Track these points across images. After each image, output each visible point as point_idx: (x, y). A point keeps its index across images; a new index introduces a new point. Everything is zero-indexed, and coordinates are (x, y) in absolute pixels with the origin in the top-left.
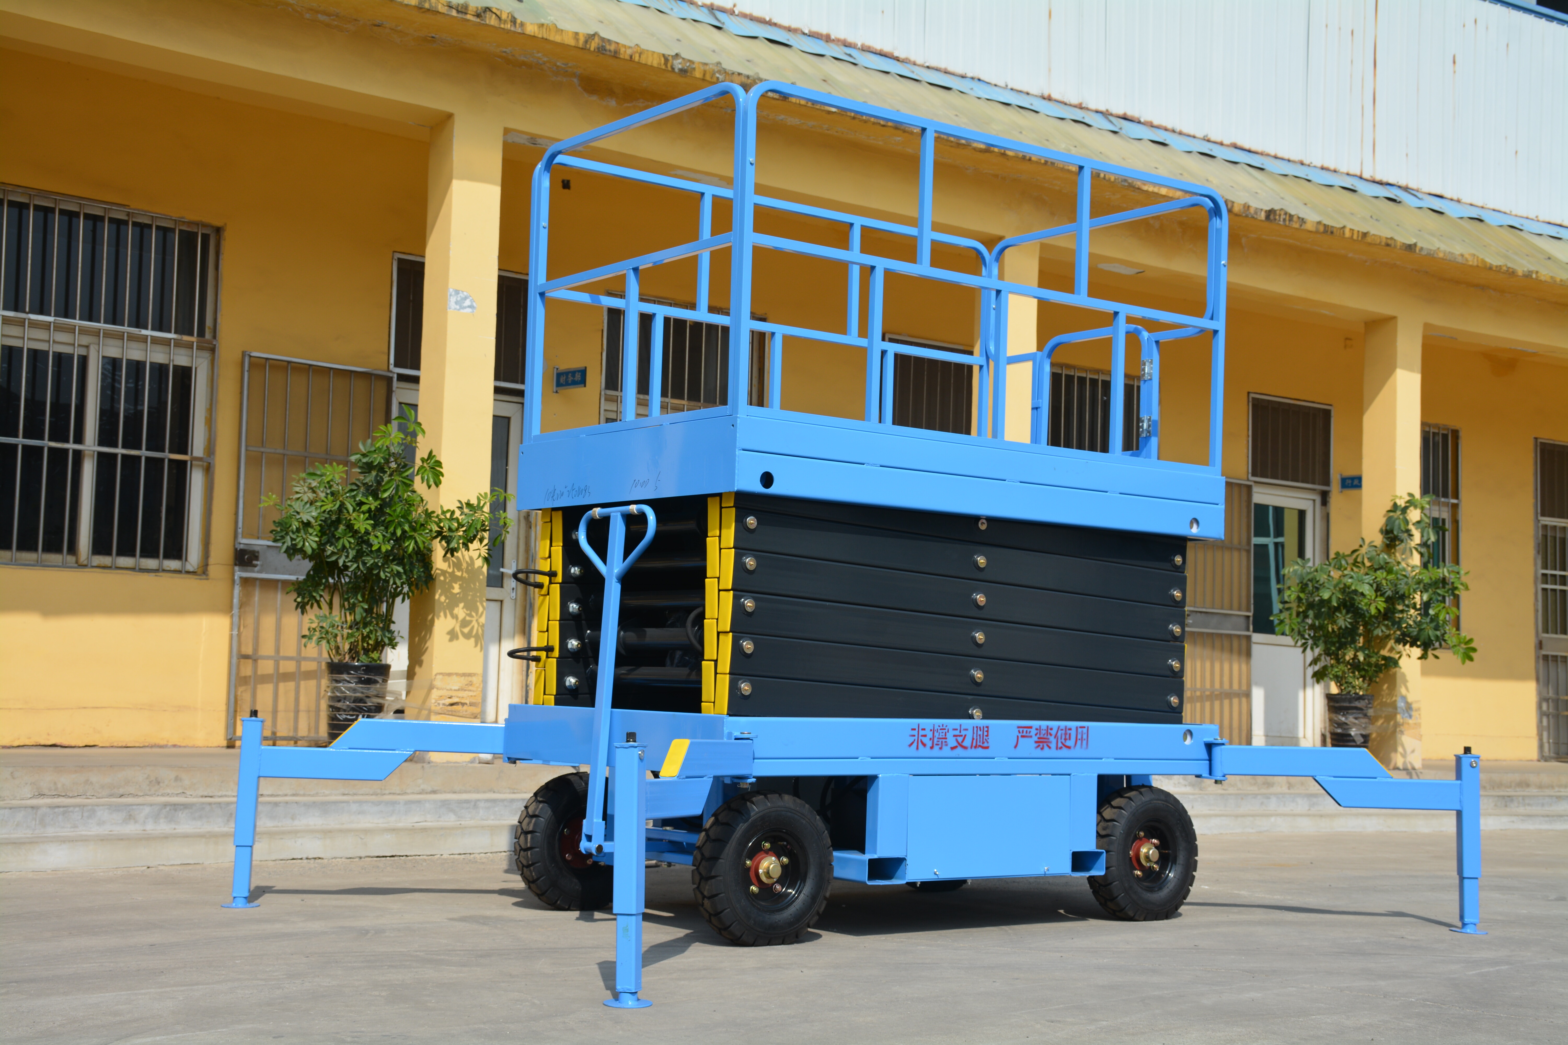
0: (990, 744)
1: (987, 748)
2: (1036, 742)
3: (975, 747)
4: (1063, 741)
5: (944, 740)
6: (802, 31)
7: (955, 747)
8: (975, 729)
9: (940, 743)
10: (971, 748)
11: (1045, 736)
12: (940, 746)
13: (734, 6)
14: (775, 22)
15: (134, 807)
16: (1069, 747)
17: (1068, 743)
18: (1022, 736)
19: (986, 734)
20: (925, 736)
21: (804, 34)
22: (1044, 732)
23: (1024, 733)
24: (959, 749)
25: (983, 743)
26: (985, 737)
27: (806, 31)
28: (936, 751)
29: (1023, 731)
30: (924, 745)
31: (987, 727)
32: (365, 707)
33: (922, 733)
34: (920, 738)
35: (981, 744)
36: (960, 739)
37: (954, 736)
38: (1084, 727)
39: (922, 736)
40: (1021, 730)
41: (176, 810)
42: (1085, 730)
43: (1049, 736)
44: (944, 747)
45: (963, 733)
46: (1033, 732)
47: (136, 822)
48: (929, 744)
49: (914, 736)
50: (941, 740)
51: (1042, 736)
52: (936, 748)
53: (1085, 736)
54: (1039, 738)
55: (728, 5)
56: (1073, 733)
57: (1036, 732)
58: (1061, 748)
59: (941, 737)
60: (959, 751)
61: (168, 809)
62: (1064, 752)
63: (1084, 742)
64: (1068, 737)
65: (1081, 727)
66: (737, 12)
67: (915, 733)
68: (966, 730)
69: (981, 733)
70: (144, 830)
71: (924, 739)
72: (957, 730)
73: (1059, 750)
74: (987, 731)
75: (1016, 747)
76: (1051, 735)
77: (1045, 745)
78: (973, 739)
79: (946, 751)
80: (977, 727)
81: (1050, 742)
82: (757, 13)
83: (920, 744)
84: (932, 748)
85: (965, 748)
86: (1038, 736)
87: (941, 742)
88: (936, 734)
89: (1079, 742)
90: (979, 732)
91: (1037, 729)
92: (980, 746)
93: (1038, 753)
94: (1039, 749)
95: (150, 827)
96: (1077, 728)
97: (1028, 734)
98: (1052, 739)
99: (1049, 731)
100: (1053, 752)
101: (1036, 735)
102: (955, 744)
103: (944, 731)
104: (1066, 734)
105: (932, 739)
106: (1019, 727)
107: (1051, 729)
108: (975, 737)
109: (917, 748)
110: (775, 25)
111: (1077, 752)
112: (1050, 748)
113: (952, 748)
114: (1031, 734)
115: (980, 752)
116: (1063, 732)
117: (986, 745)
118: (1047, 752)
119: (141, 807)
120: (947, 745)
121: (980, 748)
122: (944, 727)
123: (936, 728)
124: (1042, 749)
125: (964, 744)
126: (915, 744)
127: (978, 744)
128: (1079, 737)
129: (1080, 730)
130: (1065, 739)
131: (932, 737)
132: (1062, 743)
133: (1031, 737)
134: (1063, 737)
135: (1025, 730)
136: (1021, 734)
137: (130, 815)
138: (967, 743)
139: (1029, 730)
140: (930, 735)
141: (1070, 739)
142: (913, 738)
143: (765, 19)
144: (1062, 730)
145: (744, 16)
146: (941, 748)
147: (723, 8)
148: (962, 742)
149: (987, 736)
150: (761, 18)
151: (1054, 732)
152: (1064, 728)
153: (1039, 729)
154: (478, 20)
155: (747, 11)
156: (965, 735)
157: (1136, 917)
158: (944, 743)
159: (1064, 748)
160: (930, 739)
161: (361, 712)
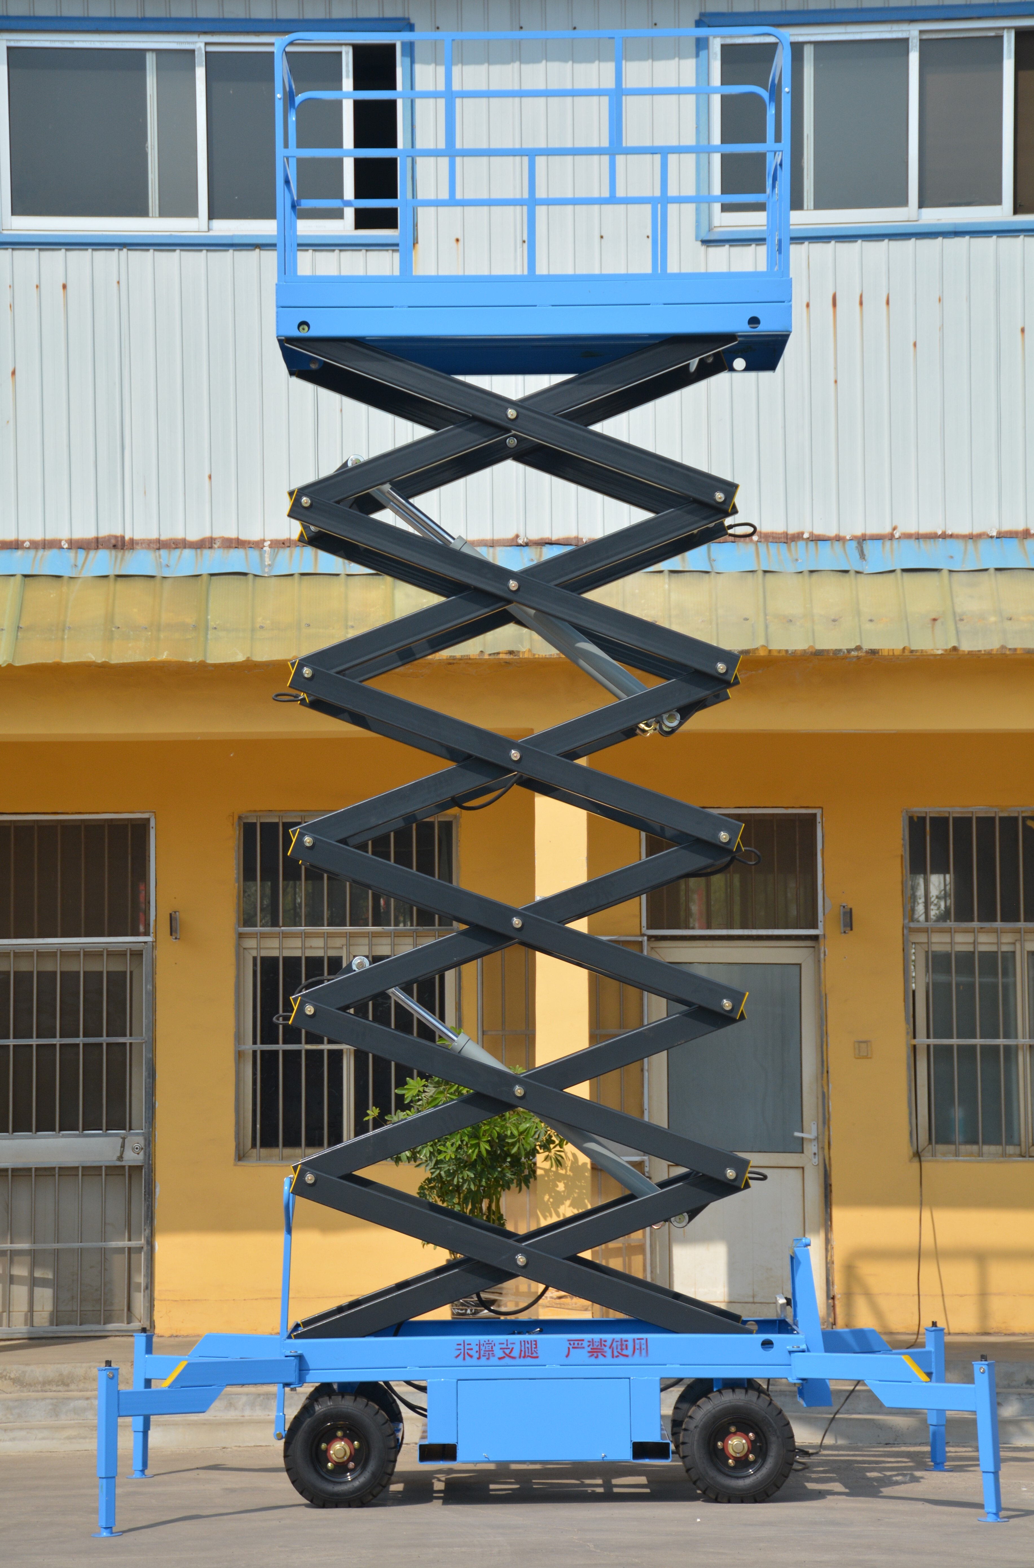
0: (539, 1355)
1: (537, 1357)
2: (589, 1352)
3: (524, 1357)
4: (620, 1351)
5: (490, 1352)
6: (988, 535)
7: (503, 1358)
8: (523, 1343)
9: (487, 1354)
10: (520, 1357)
11: (599, 1347)
12: (487, 1357)
13: (894, 529)
14: (950, 533)
15: (233, 1396)
16: (627, 1356)
17: (625, 1352)
18: (573, 1348)
19: (534, 1346)
20: (472, 1349)
21: (992, 537)
22: (597, 1344)
23: (576, 1345)
24: (507, 1359)
25: (532, 1354)
26: (533, 1349)
27: (994, 534)
28: (483, 1361)
29: (574, 1344)
30: (471, 1356)
31: (536, 1341)
32: (472, 1302)
33: (467, 1347)
34: (466, 1351)
35: (530, 1355)
36: (507, 1351)
37: (501, 1349)
38: (643, 1339)
39: (468, 1349)
40: (572, 1342)
41: (268, 1399)
42: (643, 1342)
43: (603, 1347)
44: (491, 1358)
45: (510, 1346)
46: (585, 1344)
47: (236, 1409)
48: (477, 1355)
49: (460, 1349)
50: (487, 1353)
51: (595, 1347)
52: (483, 1359)
53: (644, 1347)
54: (591, 1349)
55: (887, 530)
56: (630, 1345)
57: (589, 1343)
58: (617, 1356)
59: (487, 1349)
60: (507, 1360)
61: (262, 1398)
62: (621, 1360)
63: (644, 1352)
64: (624, 1347)
65: (638, 1339)
66: (897, 536)
67: (461, 1347)
68: (514, 1343)
69: (529, 1346)
70: (243, 1416)
71: (470, 1352)
72: (503, 1344)
73: (615, 1359)
74: (536, 1344)
75: (567, 1356)
76: (605, 1346)
77: (599, 1354)
78: (521, 1351)
79: (494, 1360)
80: (524, 1341)
81: (605, 1352)
82: (923, 530)
83: (466, 1355)
84: (479, 1358)
85: (514, 1358)
86: (591, 1347)
87: (490, 1353)
88: (483, 1348)
89: (637, 1352)
90: (527, 1345)
91: (589, 1342)
92: (529, 1356)
93: (593, 1360)
94: (593, 1358)
95: (247, 1413)
96: (634, 1340)
97: (580, 1346)
98: (606, 1349)
99: (603, 1343)
100: (609, 1359)
101: (589, 1346)
102: (503, 1355)
103: (490, 1345)
104: (622, 1345)
105: (479, 1352)
106: (569, 1340)
107: (605, 1341)
108: (523, 1349)
109: (464, 1359)
110: (951, 536)
111: (637, 1358)
112: (605, 1356)
113: (500, 1359)
114: (583, 1346)
115: (529, 1361)
116: (619, 1343)
117: (535, 1355)
118: (601, 1359)
119: (239, 1396)
120: (494, 1356)
121: (529, 1358)
122: (490, 1342)
123: (482, 1343)
124: (597, 1357)
125: (512, 1355)
126: (462, 1356)
127: (527, 1354)
128: (637, 1347)
129: (637, 1342)
130: (622, 1349)
131: (478, 1350)
132: (618, 1352)
133: (584, 1348)
134: (619, 1347)
135: (576, 1343)
136: (572, 1346)
137: (231, 1403)
138: (515, 1353)
139: (580, 1342)
140: (477, 1348)
141: (627, 1349)
142: (460, 1351)
143: (936, 534)
144: (617, 1342)
145: (908, 536)
146: (488, 1359)
147: (877, 535)
148: (510, 1353)
149: (536, 1348)
150: (931, 534)
151: (608, 1344)
152: (620, 1341)
153: (592, 1342)
154: (512, 656)
155: (912, 530)
156: (513, 1348)
157: (719, 1500)
158: (491, 1355)
159: (620, 1356)
160: (477, 1352)
161: (468, 1307)
